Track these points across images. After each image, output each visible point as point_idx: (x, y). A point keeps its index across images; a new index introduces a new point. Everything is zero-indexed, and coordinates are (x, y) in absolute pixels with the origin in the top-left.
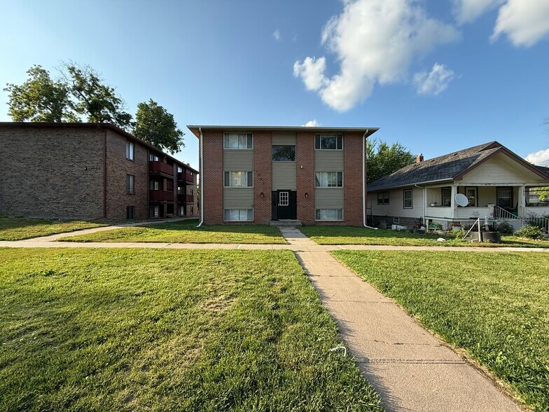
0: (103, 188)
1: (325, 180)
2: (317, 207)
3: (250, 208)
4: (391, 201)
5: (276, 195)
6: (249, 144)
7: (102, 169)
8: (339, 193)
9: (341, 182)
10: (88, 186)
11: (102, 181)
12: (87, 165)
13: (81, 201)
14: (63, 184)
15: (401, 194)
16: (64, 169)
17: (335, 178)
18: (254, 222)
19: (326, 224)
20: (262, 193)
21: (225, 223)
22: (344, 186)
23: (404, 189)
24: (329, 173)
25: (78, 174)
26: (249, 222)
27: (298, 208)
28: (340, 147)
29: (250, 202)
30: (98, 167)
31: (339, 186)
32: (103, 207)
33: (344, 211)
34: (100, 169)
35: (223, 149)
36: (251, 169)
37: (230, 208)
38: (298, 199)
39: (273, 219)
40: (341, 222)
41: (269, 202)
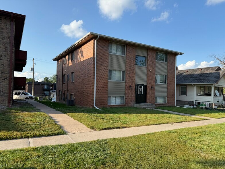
0: (8, 75)
2: (156, 95)
3: (123, 95)
7: (8, 57)
9: (166, 81)
11: (7, 68)
17: (163, 78)
19: (160, 105)
20: (130, 86)
21: (109, 106)
22: (167, 83)
23: (181, 85)
24: (161, 75)
26: (123, 105)
28: (166, 61)
30: (3, 55)
31: (165, 83)
32: (8, 95)
33: (167, 98)
34: (5, 56)
35: (108, 53)
36: (124, 70)
37: (112, 95)
38: (147, 90)
39: (135, 103)
40: (166, 104)
41: (134, 92)
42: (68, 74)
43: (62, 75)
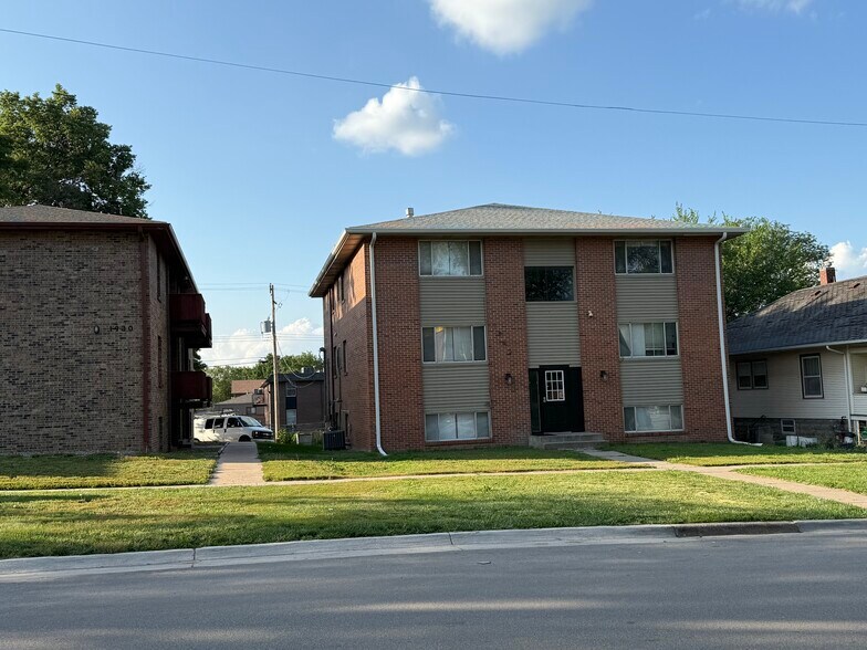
0: (139, 375)
1: (638, 340)
2: (627, 403)
3: (483, 409)
4: (772, 382)
5: (537, 376)
6: (474, 265)
7: (138, 330)
9: (674, 345)
10: (101, 372)
11: (137, 357)
12: (99, 320)
13: (84, 408)
14: (38, 369)
15: (795, 365)
16: (40, 333)
17: (660, 338)
18: (493, 441)
19: (651, 439)
20: (508, 375)
21: (430, 445)
22: (682, 353)
23: (803, 354)
24: (647, 325)
25: (75, 343)
26: (482, 442)
27: (587, 406)
28: (667, 269)
29: (482, 396)
30: (127, 326)
31: (670, 353)
32: (141, 422)
33: (685, 409)
34: (131, 329)
35: (418, 278)
36: (480, 322)
37: (438, 411)
38: (585, 385)
39: (533, 434)
40: (680, 433)
41: (525, 393)
42: (340, 346)
43: (331, 349)
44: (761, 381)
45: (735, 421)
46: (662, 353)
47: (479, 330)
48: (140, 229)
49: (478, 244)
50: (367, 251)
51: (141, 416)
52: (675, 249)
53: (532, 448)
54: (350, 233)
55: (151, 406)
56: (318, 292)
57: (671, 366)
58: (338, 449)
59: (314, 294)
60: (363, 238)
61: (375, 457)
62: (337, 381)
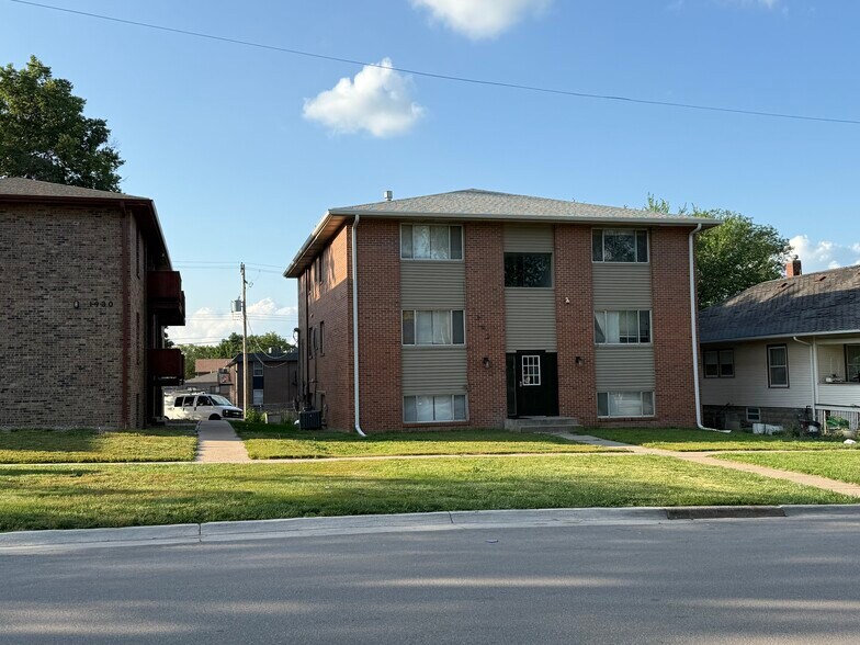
0: (119, 351)
1: (612, 327)
2: (601, 388)
3: (462, 392)
4: (737, 369)
5: (515, 361)
6: (455, 247)
7: (118, 306)
8: (643, 356)
9: (648, 333)
10: (80, 348)
11: (117, 334)
12: (79, 295)
13: (63, 384)
14: (16, 343)
15: (762, 355)
16: (18, 307)
17: (633, 326)
18: (469, 424)
19: (622, 424)
20: (486, 359)
21: (408, 427)
22: (655, 341)
23: (769, 344)
24: (623, 313)
25: (54, 318)
26: (458, 424)
27: (561, 391)
28: (643, 258)
29: (459, 380)
30: (107, 302)
31: (643, 340)
32: (120, 399)
33: (657, 396)
34: (111, 304)
35: (399, 260)
36: (459, 306)
37: (417, 393)
38: (560, 370)
39: (509, 417)
40: (652, 419)
41: (501, 377)
42: (316, 326)
43: (306, 331)
44: (728, 370)
45: (704, 407)
46: (634, 340)
47: (458, 315)
48: (122, 204)
49: (459, 228)
50: (349, 232)
51: (120, 392)
52: (651, 239)
53: (508, 431)
54: (333, 214)
55: (130, 382)
56: (294, 272)
57: (644, 353)
58: (315, 429)
59: (289, 275)
60: (345, 220)
61: (354, 437)
62: (312, 362)
